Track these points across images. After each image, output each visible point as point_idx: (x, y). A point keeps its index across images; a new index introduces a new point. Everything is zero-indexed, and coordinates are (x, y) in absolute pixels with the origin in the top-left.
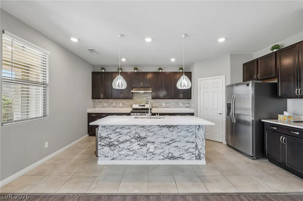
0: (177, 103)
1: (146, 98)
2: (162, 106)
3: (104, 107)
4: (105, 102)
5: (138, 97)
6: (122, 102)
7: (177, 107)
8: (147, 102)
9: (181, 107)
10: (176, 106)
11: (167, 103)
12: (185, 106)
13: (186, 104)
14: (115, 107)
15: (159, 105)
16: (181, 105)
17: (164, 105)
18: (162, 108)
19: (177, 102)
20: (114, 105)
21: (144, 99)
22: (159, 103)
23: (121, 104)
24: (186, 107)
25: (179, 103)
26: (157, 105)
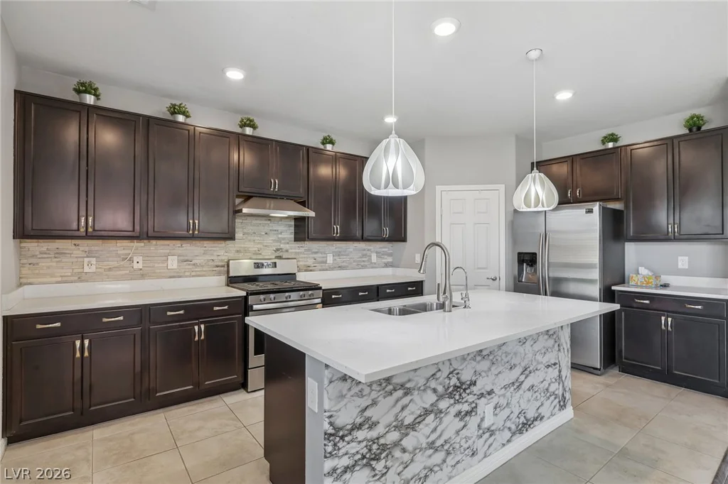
0: (365, 252)
1: (274, 237)
2: (326, 262)
3: (81, 278)
4: (89, 254)
5: (248, 234)
6: (179, 251)
7: (364, 267)
8: (278, 250)
9: (374, 266)
10: (362, 263)
11: (339, 254)
12: (384, 260)
13: (386, 257)
14: (143, 276)
15: (319, 260)
16: (374, 258)
17: (330, 259)
18: (327, 270)
19: (364, 250)
20: (140, 266)
21: (269, 240)
22: (316, 253)
23: (173, 263)
24: (387, 265)
25: (368, 253)
26: (310, 262)
